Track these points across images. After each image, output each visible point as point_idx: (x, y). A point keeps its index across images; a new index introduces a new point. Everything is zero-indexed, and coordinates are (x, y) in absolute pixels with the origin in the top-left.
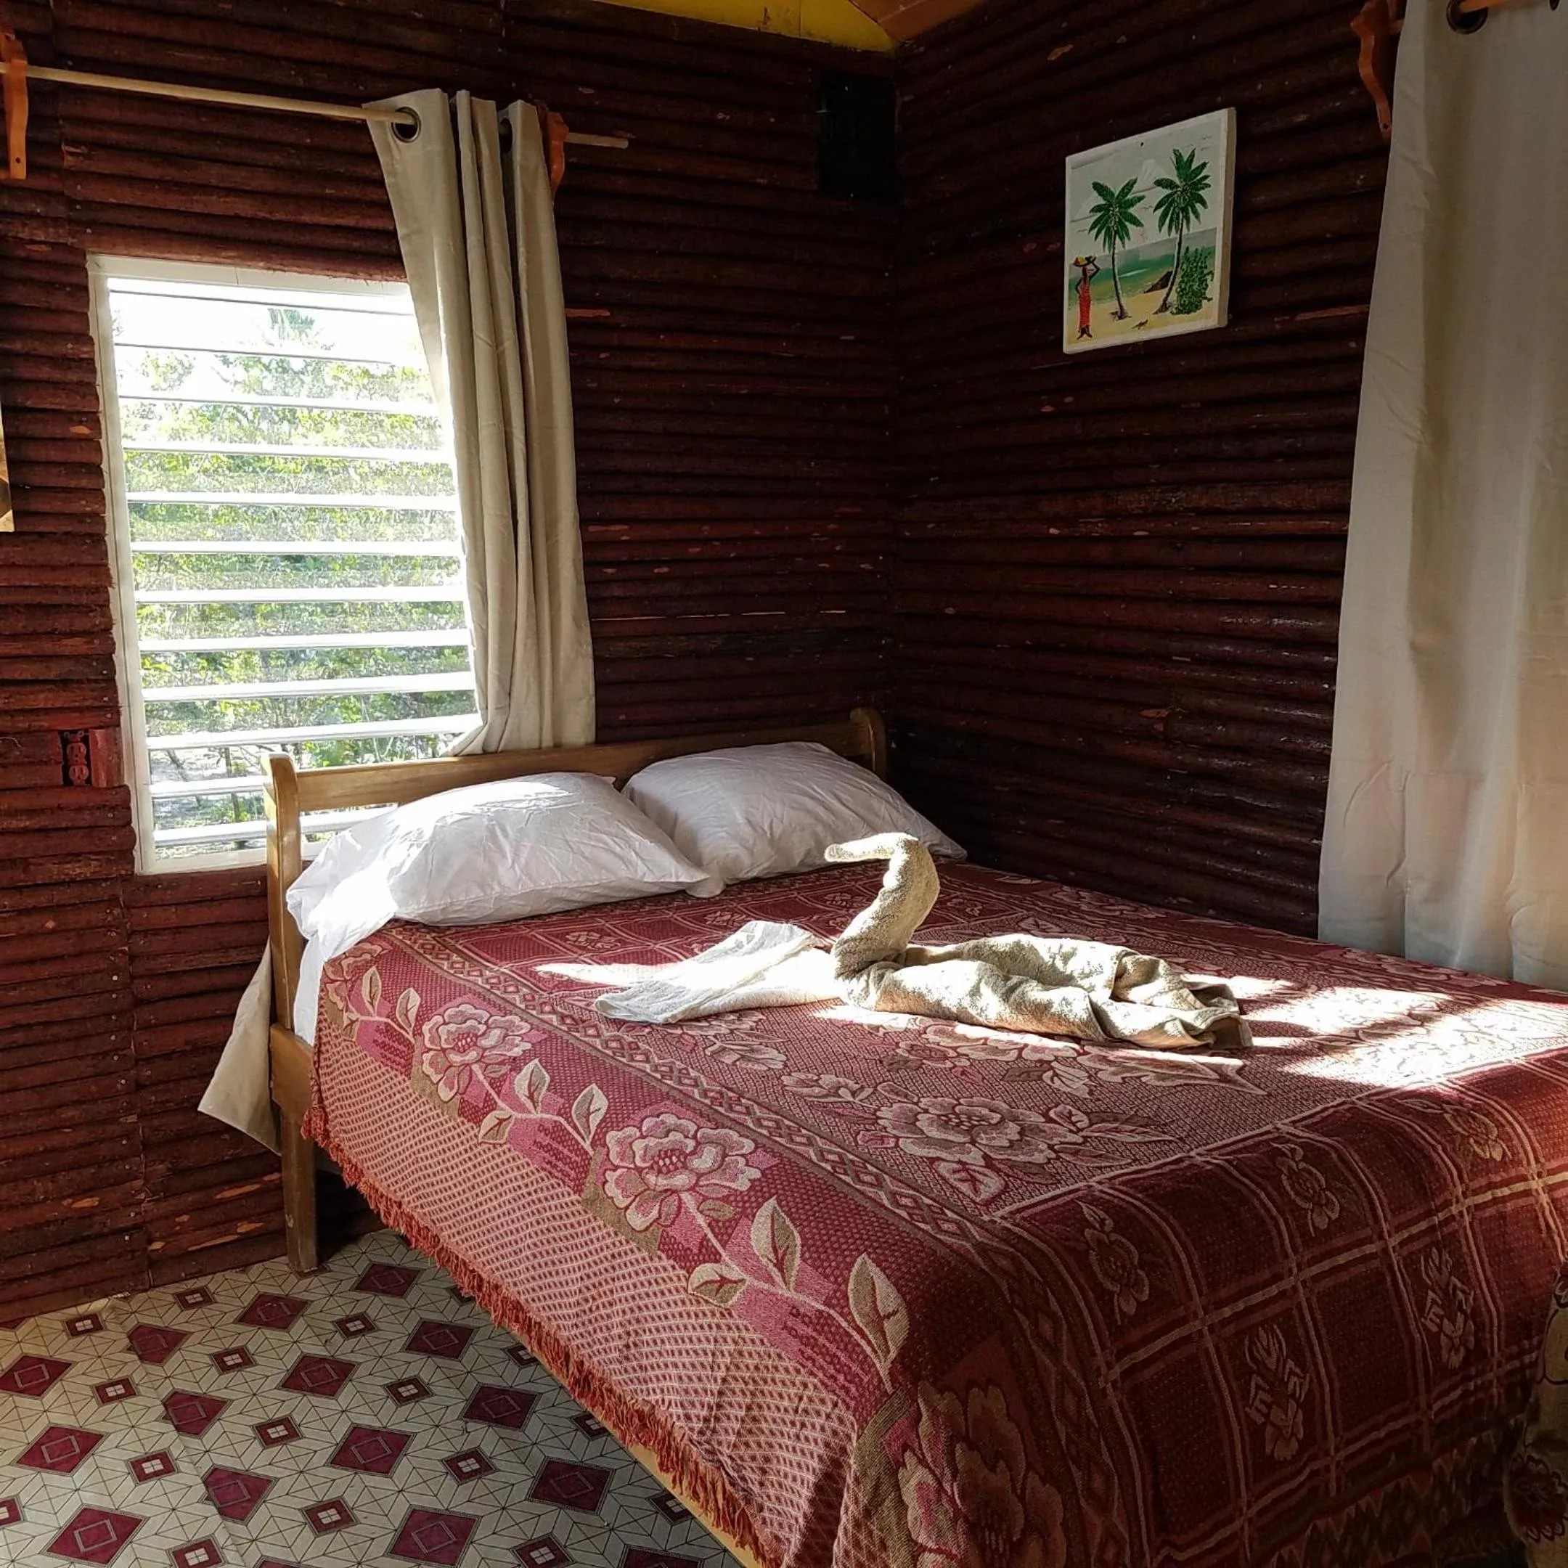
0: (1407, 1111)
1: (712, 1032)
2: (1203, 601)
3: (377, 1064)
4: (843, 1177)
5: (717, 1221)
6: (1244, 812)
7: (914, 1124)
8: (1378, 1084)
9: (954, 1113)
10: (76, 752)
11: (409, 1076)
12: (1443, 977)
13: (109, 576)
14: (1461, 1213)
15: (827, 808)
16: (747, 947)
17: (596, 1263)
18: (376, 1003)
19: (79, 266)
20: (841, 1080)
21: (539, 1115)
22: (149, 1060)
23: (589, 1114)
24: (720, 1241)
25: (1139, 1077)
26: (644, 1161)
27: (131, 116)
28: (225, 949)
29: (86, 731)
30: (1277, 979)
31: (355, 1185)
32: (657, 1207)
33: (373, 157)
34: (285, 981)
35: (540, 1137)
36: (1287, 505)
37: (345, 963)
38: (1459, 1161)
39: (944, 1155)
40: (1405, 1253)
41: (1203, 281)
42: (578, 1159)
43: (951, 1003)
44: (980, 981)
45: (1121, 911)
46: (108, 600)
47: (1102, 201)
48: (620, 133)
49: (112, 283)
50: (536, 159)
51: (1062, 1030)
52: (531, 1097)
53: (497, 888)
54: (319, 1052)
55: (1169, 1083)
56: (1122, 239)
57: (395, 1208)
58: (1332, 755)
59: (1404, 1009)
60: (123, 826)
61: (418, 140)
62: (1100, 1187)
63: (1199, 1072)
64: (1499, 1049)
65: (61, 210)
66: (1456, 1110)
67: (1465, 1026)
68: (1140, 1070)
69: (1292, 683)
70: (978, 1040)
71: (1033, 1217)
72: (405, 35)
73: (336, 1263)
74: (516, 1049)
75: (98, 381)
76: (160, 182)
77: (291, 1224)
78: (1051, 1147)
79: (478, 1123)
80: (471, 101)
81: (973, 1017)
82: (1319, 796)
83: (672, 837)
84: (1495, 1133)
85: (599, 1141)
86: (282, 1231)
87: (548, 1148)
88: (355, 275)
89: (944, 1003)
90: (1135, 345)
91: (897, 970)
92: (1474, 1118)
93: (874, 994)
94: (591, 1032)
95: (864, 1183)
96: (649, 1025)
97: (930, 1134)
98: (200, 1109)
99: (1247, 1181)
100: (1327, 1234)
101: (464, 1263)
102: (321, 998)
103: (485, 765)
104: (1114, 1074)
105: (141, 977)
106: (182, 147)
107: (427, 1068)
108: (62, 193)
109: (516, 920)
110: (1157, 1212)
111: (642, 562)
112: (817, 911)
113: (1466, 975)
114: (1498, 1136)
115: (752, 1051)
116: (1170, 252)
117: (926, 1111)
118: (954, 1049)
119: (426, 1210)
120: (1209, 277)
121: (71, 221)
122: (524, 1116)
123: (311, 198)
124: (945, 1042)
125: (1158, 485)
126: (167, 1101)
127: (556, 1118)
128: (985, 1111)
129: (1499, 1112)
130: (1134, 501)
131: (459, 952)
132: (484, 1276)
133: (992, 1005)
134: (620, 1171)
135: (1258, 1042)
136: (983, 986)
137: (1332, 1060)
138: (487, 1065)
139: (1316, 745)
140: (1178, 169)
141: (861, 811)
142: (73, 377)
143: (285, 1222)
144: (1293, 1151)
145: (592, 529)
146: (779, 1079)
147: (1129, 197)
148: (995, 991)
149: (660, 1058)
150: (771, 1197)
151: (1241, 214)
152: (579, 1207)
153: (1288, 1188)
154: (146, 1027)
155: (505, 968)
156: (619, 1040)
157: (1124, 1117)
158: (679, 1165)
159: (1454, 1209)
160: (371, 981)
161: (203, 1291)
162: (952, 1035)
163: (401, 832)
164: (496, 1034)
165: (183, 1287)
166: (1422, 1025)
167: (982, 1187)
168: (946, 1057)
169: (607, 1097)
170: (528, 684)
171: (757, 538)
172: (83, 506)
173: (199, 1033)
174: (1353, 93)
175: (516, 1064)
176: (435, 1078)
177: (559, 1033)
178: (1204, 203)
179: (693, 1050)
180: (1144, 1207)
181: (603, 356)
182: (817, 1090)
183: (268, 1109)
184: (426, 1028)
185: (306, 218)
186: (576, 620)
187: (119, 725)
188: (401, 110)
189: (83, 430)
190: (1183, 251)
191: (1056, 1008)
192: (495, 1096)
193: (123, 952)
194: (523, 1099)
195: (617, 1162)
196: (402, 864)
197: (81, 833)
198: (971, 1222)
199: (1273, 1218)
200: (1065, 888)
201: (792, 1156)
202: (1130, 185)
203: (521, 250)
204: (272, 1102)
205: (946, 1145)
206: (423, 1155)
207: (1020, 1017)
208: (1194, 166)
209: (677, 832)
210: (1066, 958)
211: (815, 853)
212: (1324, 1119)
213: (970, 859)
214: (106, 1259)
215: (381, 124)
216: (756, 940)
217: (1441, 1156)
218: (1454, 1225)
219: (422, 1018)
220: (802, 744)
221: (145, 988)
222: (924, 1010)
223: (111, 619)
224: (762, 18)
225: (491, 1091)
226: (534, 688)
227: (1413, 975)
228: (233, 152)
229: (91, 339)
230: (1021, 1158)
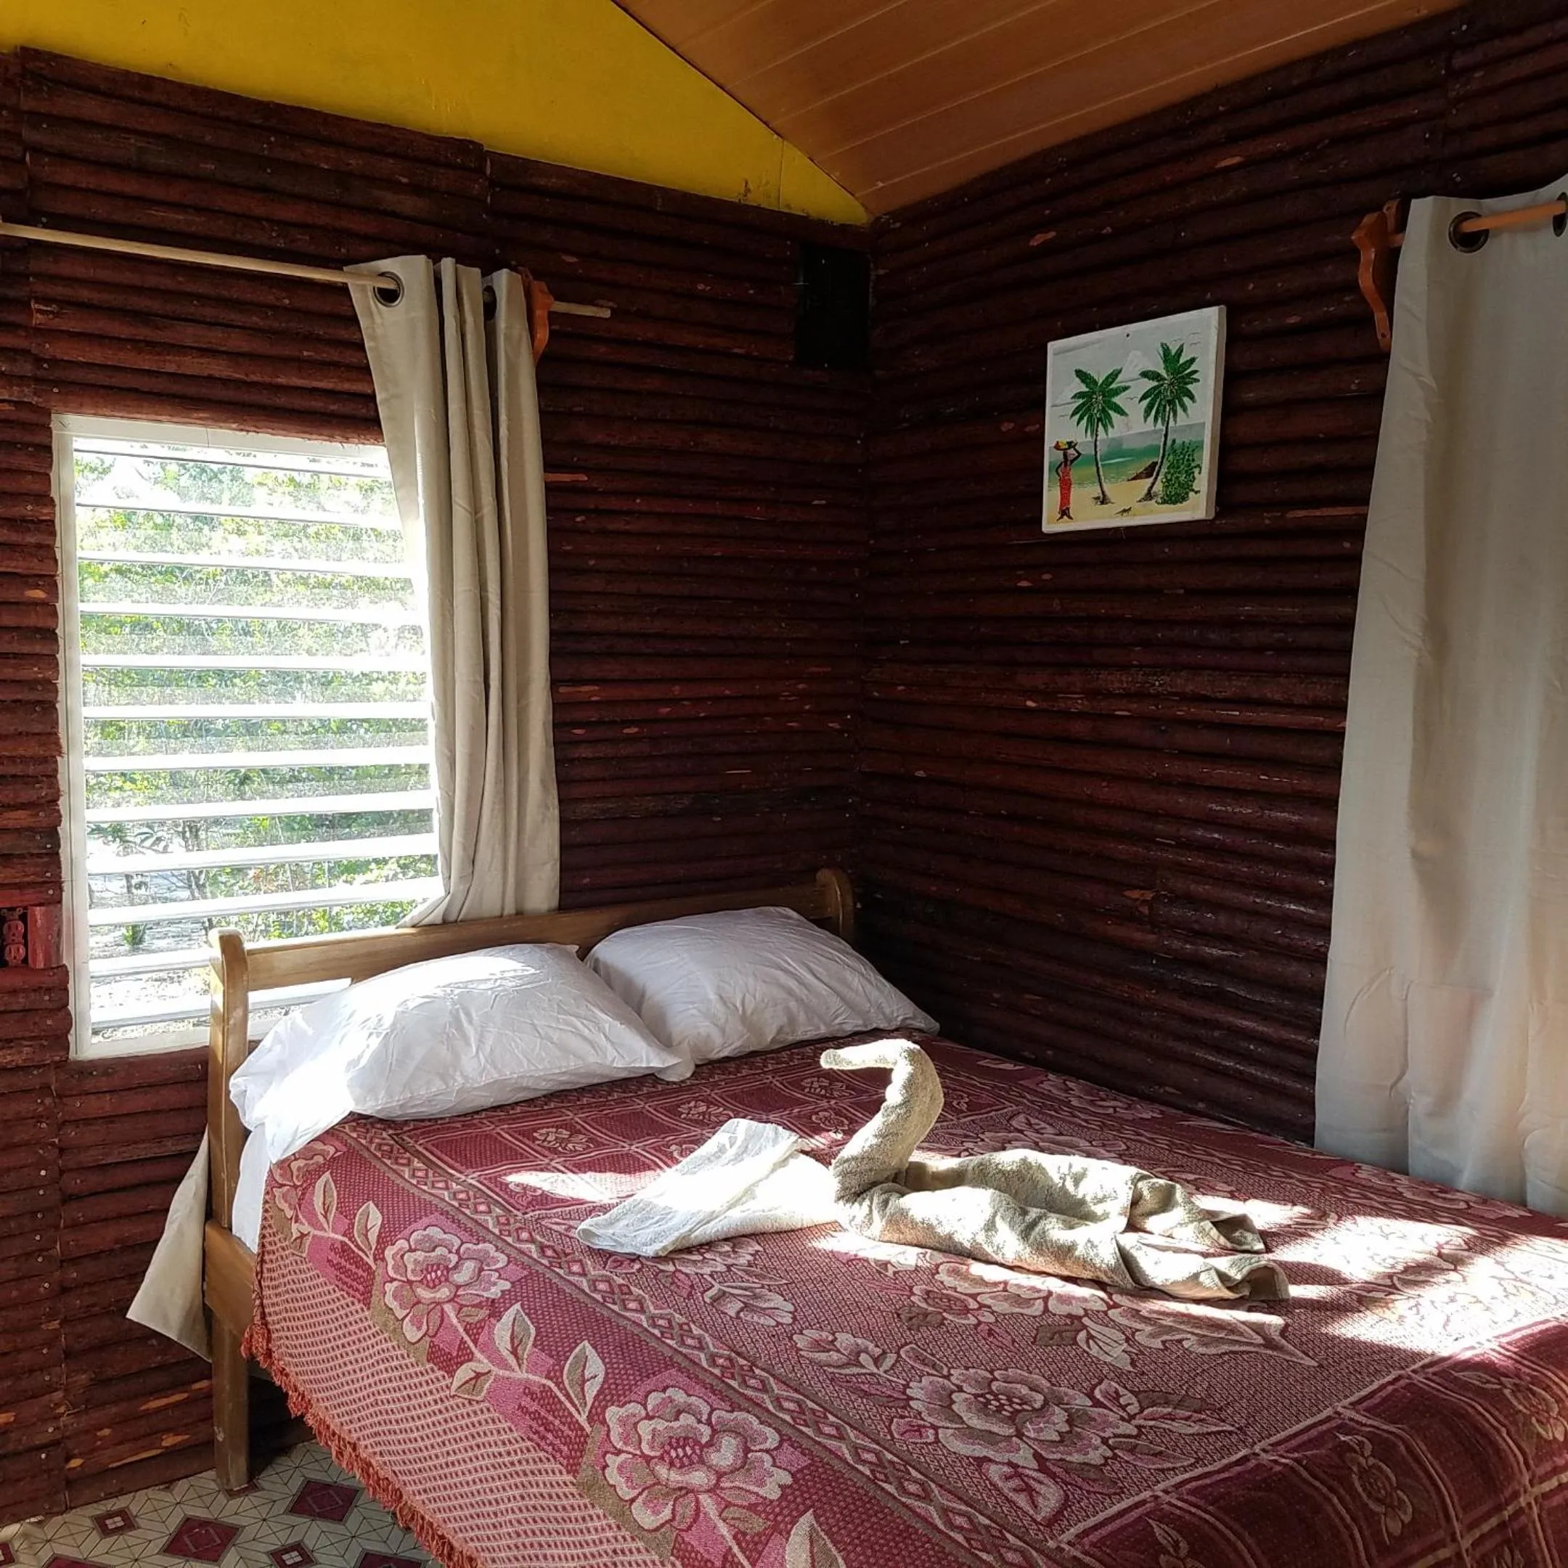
0: (1465, 1386)
1: (707, 1270)
2: (1188, 786)
3: (330, 1288)
4: (885, 1485)
5: (744, 1534)
6: (1238, 1005)
7: (949, 1407)
8: (1429, 1351)
9: (991, 1392)
10: (13, 930)
11: (368, 1305)
12: (1462, 1205)
13: (57, 744)
14: (1529, 1504)
15: (801, 982)
16: (731, 1152)
17: (593, 1556)
18: (331, 1217)
19: (43, 426)
20: (859, 1341)
21: (525, 1375)
22: (74, 1261)
23: (584, 1381)
24: (748, 1558)
25: (1180, 1341)
26: (652, 1448)
27: (103, 274)
28: (159, 1139)
29: (25, 908)
30: (1294, 1204)
31: (302, 1416)
32: (670, 1506)
33: (354, 320)
34: (224, 1176)
35: (526, 1401)
36: (1277, 697)
37: (294, 1165)
38: (1524, 1445)
39: (990, 1454)
40: (1478, 1556)
41: (1190, 473)
42: (572, 1434)
43: (964, 1237)
44: (994, 1216)
45: (1114, 1108)
46: (56, 771)
47: (1084, 389)
48: (601, 302)
49: (78, 443)
50: (520, 329)
51: (1087, 1275)
52: (514, 1352)
53: (460, 1080)
54: (263, 1262)
55: (1212, 1351)
56: (1105, 426)
57: (349, 1449)
58: (1329, 955)
59: (1431, 1246)
60: (59, 1009)
61: (400, 304)
62: (1167, 1498)
63: (1241, 1334)
64: (1541, 1304)
65: (27, 368)
66: (1515, 1384)
67: (1500, 1272)
68: (1178, 1330)
69: (1284, 876)
70: (996, 1284)
71: (1102, 1540)
72: (390, 199)
73: (268, 1479)
74: (493, 1289)
75: (58, 544)
76: (133, 341)
77: (220, 1437)
78: (1105, 1441)
79: (451, 1374)
80: (456, 270)
81: (988, 1254)
82: (1316, 995)
83: (639, 1015)
84: (1556, 1410)
85: (597, 1416)
86: (210, 1442)
87: (536, 1416)
88: (331, 438)
89: (957, 1238)
90: (1117, 529)
91: (903, 1195)
92: (1534, 1394)
93: (878, 1224)
94: (576, 1268)
95: (910, 1494)
96: (635, 1258)
97: (970, 1423)
98: (129, 1316)
99: (1317, 1484)
100: (1400, 1540)
101: (431, 1524)
102: (266, 1202)
103: (445, 935)
104: (1152, 1336)
105: (71, 1170)
106: (155, 305)
107: (389, 1300)
108: (29, 351)
109: (477, 1113)
110: (1231, 1529)
111: (613, 722)
112: (799, 1103)
113: (1485, 1202)
114: (1559, 1413)
115: (755, 1297)
116: (1156, 443)
117: (960, 1389)
118: (974, 1296)
119: (386, 1458)
120: (1196, 471)
121: (37, 380)
122: (507, 1373)
123: (285, 360)
124: (964, 1287)
125: (1141, 666)
126: (93, 1305)
127: (544, 1381)
128: (1024, 1390)
129: (1557, 1384)
130: (1116, 681)
131: (418, 1154)
132: (456, 1544)
133: (1009, 1243)
134: (623, 1456)
135: (1296, 1291)
136: (998, 1219)
137: (1376, 1318)
138: (462, 1306)
139: (1312, 941)
140: (1165, 361)
141: (834, 984)
142: (31, 539)
143: (213, 1433)
144: (1361, 1444)
145: (562, 690)
146: (791, 1339)
147: (1113, 386)
148: (1012, 1227)
149: (656, 1307)
150: (805, 1512)
151: (1230, 409)
152: (574, 1490)
153: (1360, 1490)
154: (74, 1225)
155: (472, 1178)
156: (608, 1281)
157: (1176, 1398)
158: (695, 1458)
159: (1523, 1501)
160: (323, 1191)
161: (122, 1513)
162: (966, 1277)
163: (358, 1018)
164: (469, 1267)
165: (100, 1509)
166: (1455, 1270)
167: (1040, 1500)
168: (966, 1311)
169: (603, 1359)
170: (493, 851)
171: (727, 697)
172: (35, 672)
173: (131, 1230)
174: (1347, 299)
175: (495, 1309)
176: (400, 1313)
177: (540, 1269)
178: (1192, 397)
179: (690, 1294)
180: (1217, 1523)
181: (579, 519)
182: (835, 1355)
183: (201, 1314)
184: (389, 1252)
185: (282, 380)
186: (543, 783)
187: (60, 902)
188: (383, 274)
189: (39, 594)
190: (1169, 443)
191: (1080, 1251)
192: (471, 1345)
193: (53, 1144)
194: (505, 1353)
195: (619, 1445)
196: (360, 1058)
197: (16, 1016)
198: (1035, 1549)
199: (1347, 1527)
200: (1051, 1076)
201: (823, 1454)
202: (1114, 375)
203: (503, 418)
204: (205, 1306)
205: (989, 1438)
206: (383, 1397)
207: (1041, 1259)
208: (1182, 361)
209: (645, 1006)
210: (1077, 1180)
211: (787, 1029)
212: (1384, 1400)
213: (942, 1034)
214: (18, 1480)
215: (363, 288)
216: (739, 1143)
217: (1505, 1441)
218: (1523, 1519)
219: (385, 1239)
220: (772, 909)
221: (75, 1183)
222: (931, 1242)
223: (59, 790)
224: (742, 191)
225: (466, 1338)
226: (499, 853)
227: (1432, 1201)
228: (209, 312)
229: (52, 500)
230: (1076, 1458)
